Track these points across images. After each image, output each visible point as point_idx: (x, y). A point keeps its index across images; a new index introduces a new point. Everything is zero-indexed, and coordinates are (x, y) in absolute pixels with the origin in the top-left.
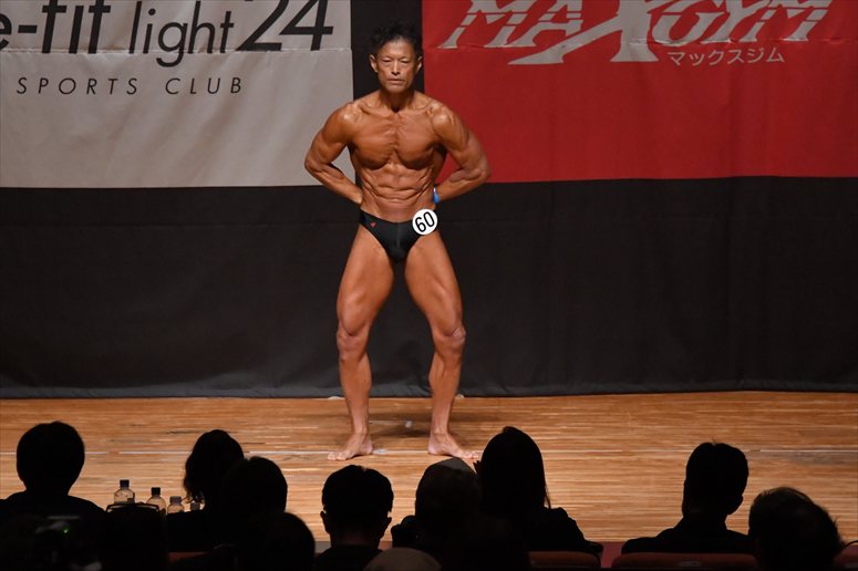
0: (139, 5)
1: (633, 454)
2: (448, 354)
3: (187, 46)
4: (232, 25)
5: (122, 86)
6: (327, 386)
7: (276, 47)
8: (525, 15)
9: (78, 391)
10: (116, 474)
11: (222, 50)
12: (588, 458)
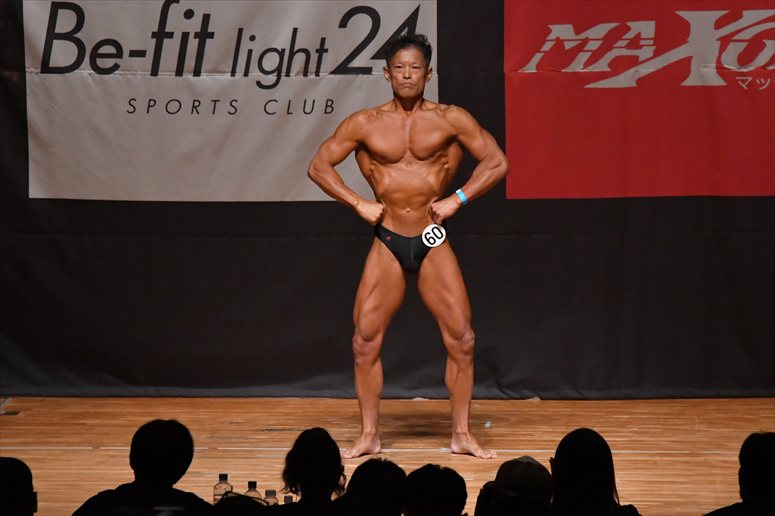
0: (241, 31)
1: (700, 455)
2: (460, 356)
3: (284, 69)
4: (326, 51)
5: (224, 107)
6: (413, 388)
7: (367, 71)
8: (601, 42)
9: (180, 390)
10: (215, 468)
11: (317, 73)
12: (658, 458)
